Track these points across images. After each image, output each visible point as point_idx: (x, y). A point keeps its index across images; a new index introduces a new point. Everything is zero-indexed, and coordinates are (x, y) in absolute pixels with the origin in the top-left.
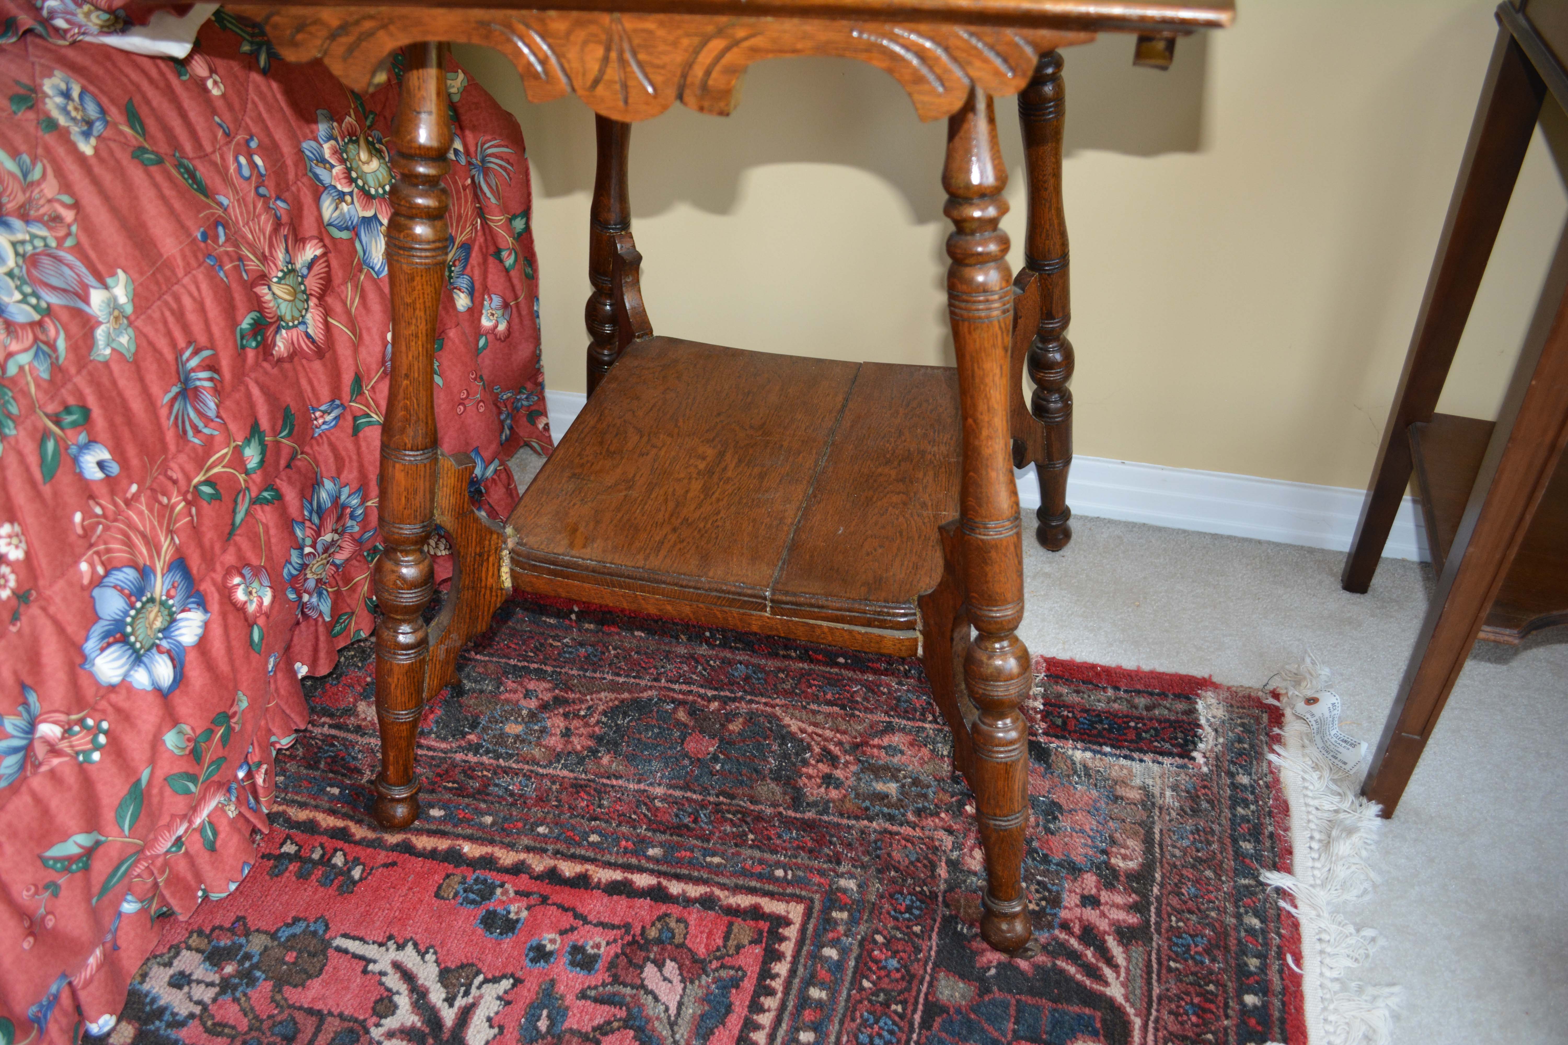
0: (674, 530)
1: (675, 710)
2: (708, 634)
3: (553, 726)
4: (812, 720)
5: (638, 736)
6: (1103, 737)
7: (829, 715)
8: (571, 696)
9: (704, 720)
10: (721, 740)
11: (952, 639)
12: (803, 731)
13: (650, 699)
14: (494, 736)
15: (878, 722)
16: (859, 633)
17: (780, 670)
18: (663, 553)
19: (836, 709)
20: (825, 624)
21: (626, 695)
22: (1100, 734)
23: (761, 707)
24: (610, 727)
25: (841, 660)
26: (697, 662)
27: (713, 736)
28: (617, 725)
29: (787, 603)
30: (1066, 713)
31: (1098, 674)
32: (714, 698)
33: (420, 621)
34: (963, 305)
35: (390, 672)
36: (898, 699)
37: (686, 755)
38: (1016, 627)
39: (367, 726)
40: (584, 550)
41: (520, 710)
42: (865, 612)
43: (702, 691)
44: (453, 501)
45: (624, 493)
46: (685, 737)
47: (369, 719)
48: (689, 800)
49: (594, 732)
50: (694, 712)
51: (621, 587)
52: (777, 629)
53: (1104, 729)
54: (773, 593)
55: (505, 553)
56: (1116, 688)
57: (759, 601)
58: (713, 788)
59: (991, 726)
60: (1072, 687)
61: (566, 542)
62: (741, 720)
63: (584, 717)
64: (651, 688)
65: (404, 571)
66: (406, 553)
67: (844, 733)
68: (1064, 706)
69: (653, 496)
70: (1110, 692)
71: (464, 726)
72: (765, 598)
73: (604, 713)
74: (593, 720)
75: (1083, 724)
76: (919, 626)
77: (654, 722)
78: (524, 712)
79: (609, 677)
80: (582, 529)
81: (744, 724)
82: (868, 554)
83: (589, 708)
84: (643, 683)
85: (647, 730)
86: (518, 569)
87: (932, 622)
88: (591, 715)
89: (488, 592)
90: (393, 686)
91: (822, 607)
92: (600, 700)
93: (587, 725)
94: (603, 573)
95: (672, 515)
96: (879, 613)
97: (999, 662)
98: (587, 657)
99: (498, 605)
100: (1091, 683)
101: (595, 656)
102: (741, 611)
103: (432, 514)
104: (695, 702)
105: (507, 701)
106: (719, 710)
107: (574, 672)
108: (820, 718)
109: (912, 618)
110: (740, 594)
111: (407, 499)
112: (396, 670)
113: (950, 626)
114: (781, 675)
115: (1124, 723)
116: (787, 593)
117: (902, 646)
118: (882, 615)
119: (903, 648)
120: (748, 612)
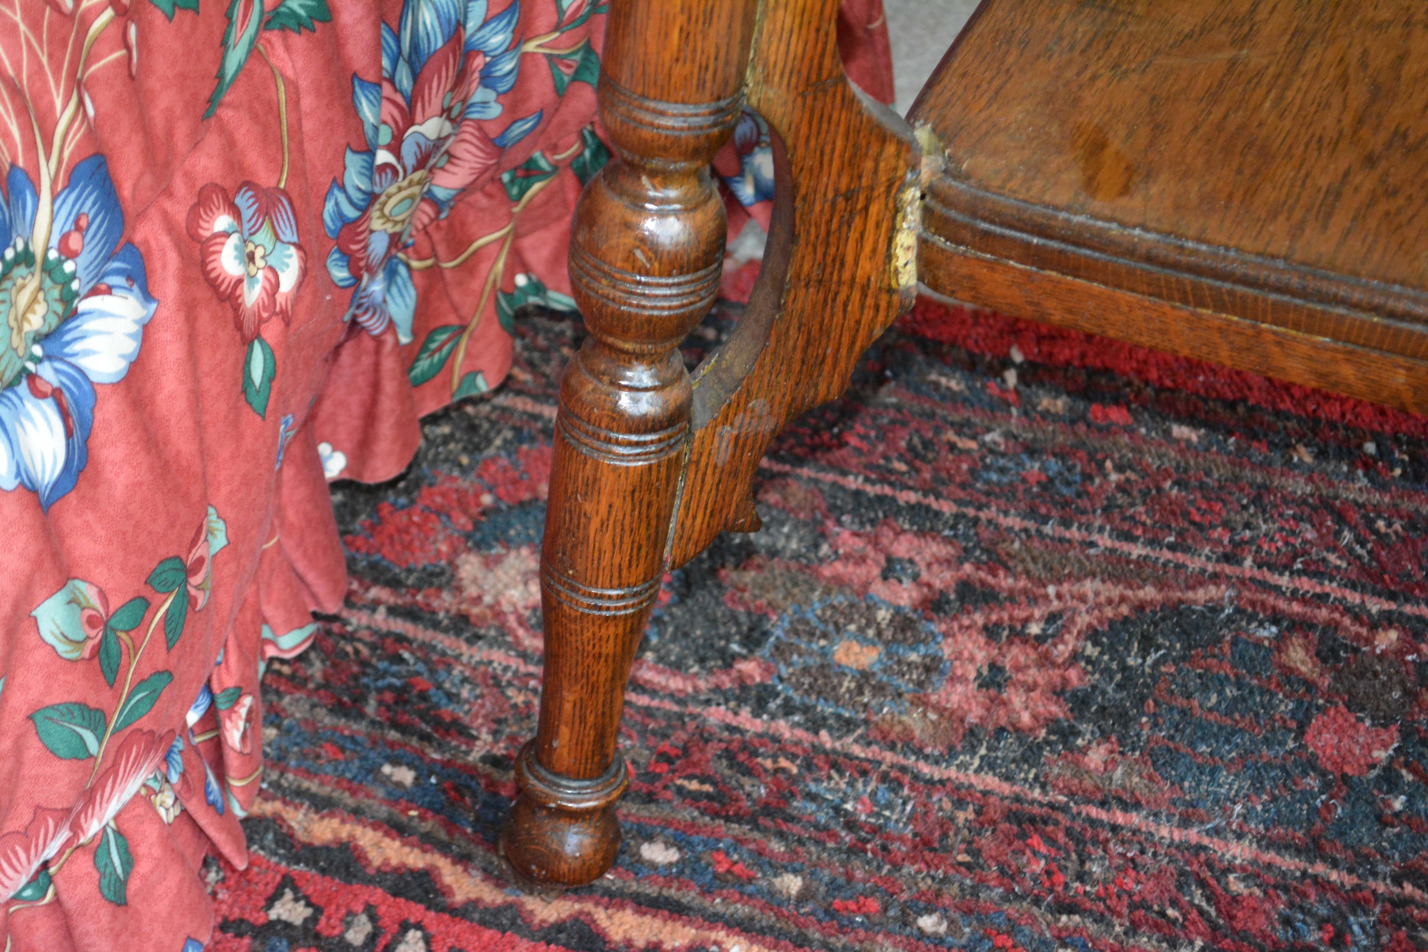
0: (1370, 161)
1: (1280, 643)
2: (1370, 448)
3: (958, 656)
5: (1180, 702)
8: (1005, 582)
9: (1361, 675)
10: (1406, 734)
13: (1215, 609)
14: (806, 670)
18: (1340, 220)
21: (1149, 592)
24: (1108, 673)
26: (1341, 518)
27: (1383, 721)
28: (1124, 668)
32: (1387, 620)
33: (678, 360)
35: (592, 485)
37: (1311, 765)
39: (482, 618)
40: (1124, 201)
41: (872, 608)
43: (1354, 598)
44: (796, 46)
45: (1227, 54)
46: (1308, 716)
47: (488, 599)
48: (1321, 884)
49: (1065, 681)
50: (1334, 652)
51: (1220, 306)
55: (912, 194)
58: (1386, 859)
61: (1074, 176)
63: (1040, 639)
64: (1215, 578)
65: (650, 225)
66: (664, 178)
69: (1308, 64)
71: (728, 638)
73: (1093, 635)
74: (1062, 651)
77: (1226, 670)
78: (883, 615)
79: (1105, 541)
80: (1115, 144)
83: (1052, 618)
84: (1194, 564)
85: (1205, 688)
86: (940, 241)
88: (1058, 637)
89: (856, 295)
90: (595, 524)
92: (1082, 599)
93: (1045, 661)
94: (1176, 266)
95: (1360, 121)
98: (1047, 485)
99: (878, 332)
101: (1068, 484)
103: (742, 82)
104: (1334, 626)
105: (840, 582)
106: (1400, 653)
107: (1013, 521)
111: (685, 35)
112: (607, 481)
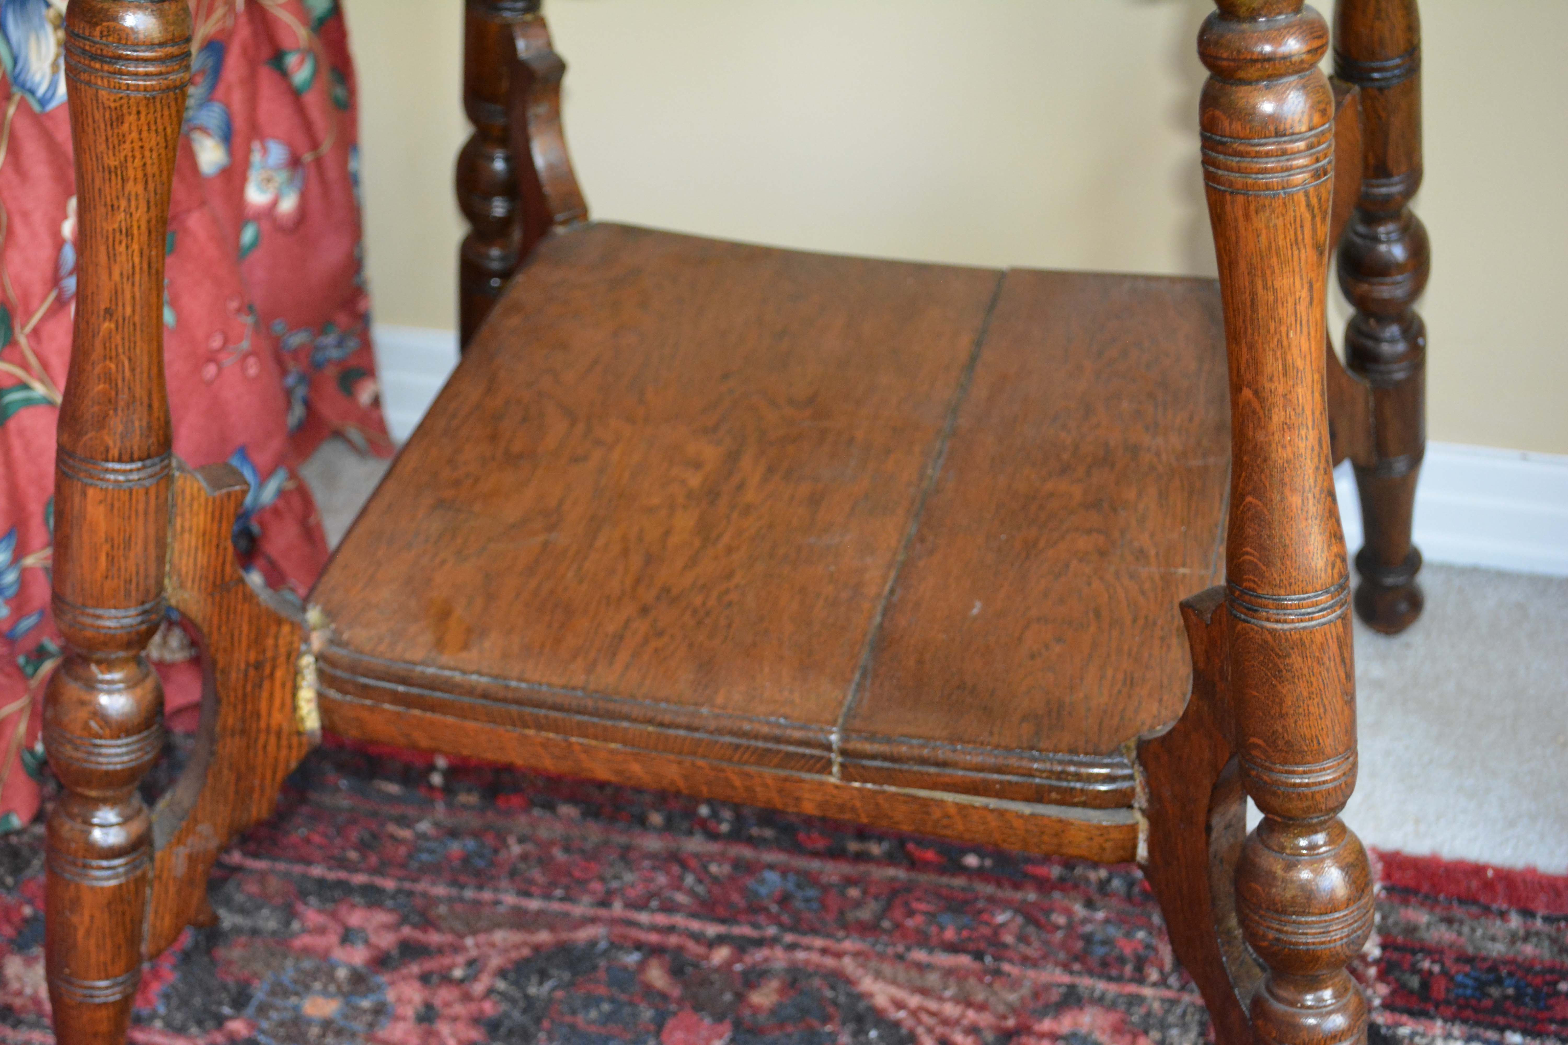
0: (644, 611)
1: (642, 966)
2: (704, 811)
3: (399, 1000)
4: (919, 983)
5: (568, 1019)
6: (1505, 1014)
7: (949, 973)
8: (435, 938)
9: (702, 984)
10: (736, 1027)
11: (1209, 829)
12: (899, 1005)
13: (593, 943)
14: (282, 1024)
15: (1048, 987)
16: (1020, 816)
17: (849, 881)
18: (623, 656)
19: (964, 960)
20: (949, 797)
21: (543, 936)
22: (1498, 1007)
23: (815, 957)
24: (513, 1002)
26: (684, 866)
27: (719, 1018)
28: (526, 997)
29: (874, 757)
30: (1426, 964)
31: (1489, 886)
32: (721, 940)
33: (136, 800)
34: (1234, 161)
35: (76, 902)
36: (1088, 939)
38: (1342, 805)
40: (464, 655)
41: (333, 968)
42: (1030, 774)
43: (695, 925)
44: (202, 559)
45: (541, 538)
46: (664, 1021)
47: (28, 991)
49: (481, 1011)
50: (682, 968)
51: (539, 727)
52: (853, 809)
53: (1506, 997)
54: (846, 736)
55: (307, 661)
56: (1527, 913)
57: (817, 752)
59: (1292, 1004)
60: (1438, 910)
61: (427, 638)
62: (775, 984)
63: (462, 981)
64: (593, 920)
65: (104, 700)
66: (109, 665)
67: (982, 1007)
68: (1422, 949)
69: (600, 542)
70: (1515, 921)
71: (220, 1003)
72: (828, 747)
73: (502, 973)
74: (478, 988)
75: (1465, 986)
76: (1141, 800)
77: (602, 991)
78: (342, 973)
79: (510, 899)
80: (459, 611)
81: (781, 991)
82: (1032, 657)
83: (471, 963)
84: (579, 910)
85: (586, 1007)
86: (333, 694)
87: (1167, 793)
88: (475, 978)
89: (273, 740)
90: (81, 933)
91: (944, 764)
92: (493, 945)
93: (467, 997)
94: (505, 700)
95: (638, 581)
96: (1061, 776)
97: (1305, 875)
98: (466, 860)
99: (293, 765)
100: (1475, 901)
101: (481, 857)
102: (782, 773)
103: (161, 588)
104: (680, 949)
105: (307, 951)
106: (731, 964)
107: (440, 890)
108: (933, 979)
109: (1125, 785)
110: (778, 740)
111: (111, 558)
112: (87, 899)
113: (1206, 801)
114: (854, 893)
115: (1548, 983)
116: (872, 737)
117: (1107, 840)
118: (1066, 780)
119: (1108, 845)
120: (795, 774)
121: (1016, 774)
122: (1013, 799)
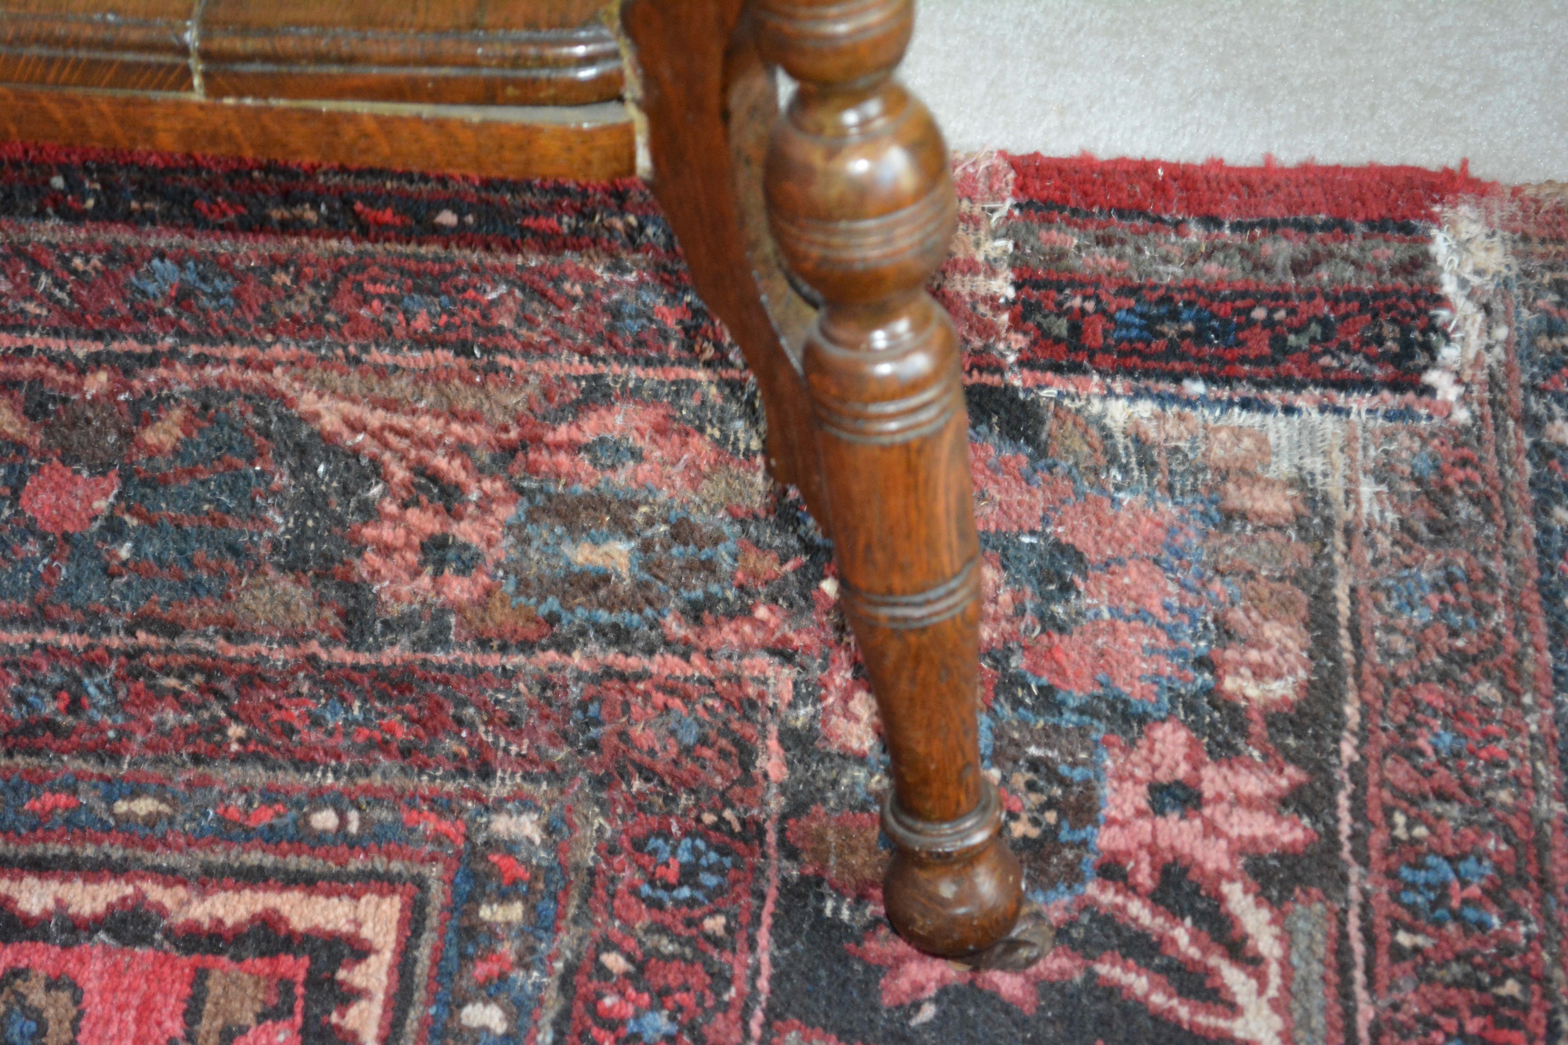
2: (58, 182)
4: (379, 391)
6: (1182, 358)
7: (425, 374)
9: (74, 425)
10: (126, 478)
11: (725, 115)
12: (355, 426)
15: (563, 382)
16: (465, 125)
17: (276, 263)
19: (444, 356)
20: (363, 107)
22: (1173, 350)
23: (232, 372)
25: (448, 218)
26: (36, 264)
27: (101, 469)
29: (249, 58)
30: (1077, 302)
31: (1160, 189)
32: (96, 361)
36: (616, 312)
37: (30, 530)
38: (897, 59)
42: (473, 63)
43: (58, 345)
46: (22, 481)
48: (52, 652)
50: (42, 405)
52: (230, 138)
53: (1184, 335)
54: (206, 33)
56: (1211, 221)
57: (167, 59)
58: (117, 611)
59: (854, 346)
60: (1091, 229)
62: (177, 414)
67: (472, 418)
68: (1071, 283)
70: (1195, 233)
72: (184, 51)
75: (1128, 326)
76: (633, 88)
81: (187, 424)
87: (666, 73)
91: (350, 60)
96: (517, 62)
97: (859, 166)
100: (1142, 213)
102: (122, 94)
104: (39, 379)
106: (112, 395)
108: (401, 386)
109: (609, 67)
110: (108, 45)
113: (715, 77)
114: (282, 278)
115: (1238, 312)
116: (245, 30)
117: (592, 149)
118: (525, 67)
119: (595, 156)
120: (138, 93)
121: (455, 64)
122: (454, 102)
